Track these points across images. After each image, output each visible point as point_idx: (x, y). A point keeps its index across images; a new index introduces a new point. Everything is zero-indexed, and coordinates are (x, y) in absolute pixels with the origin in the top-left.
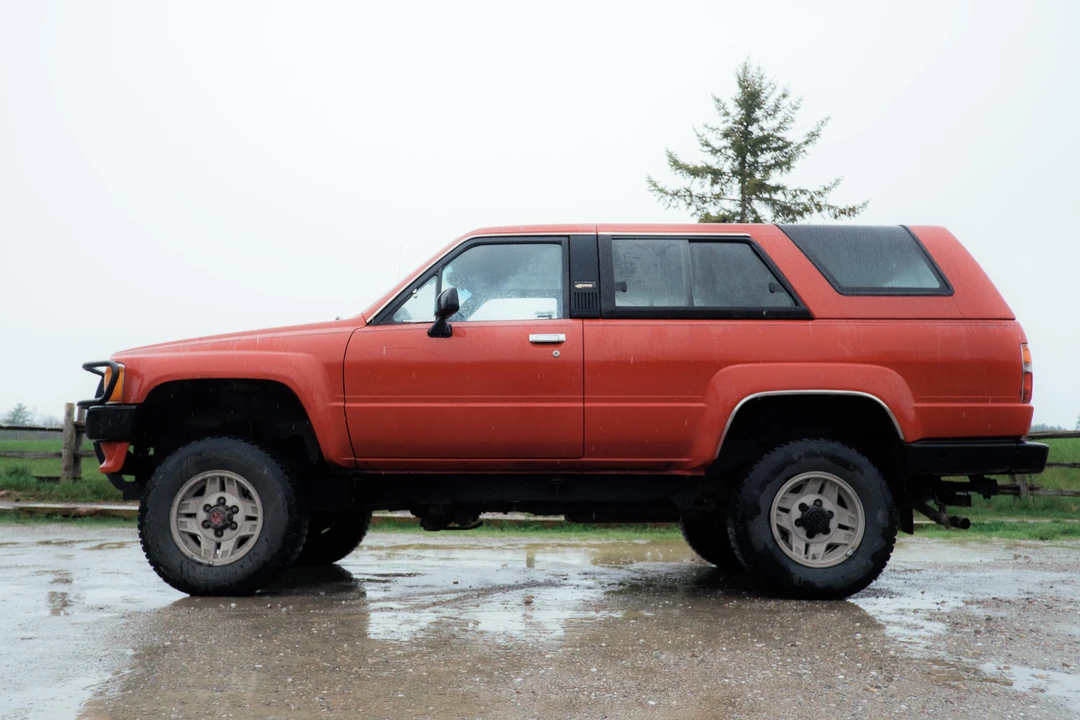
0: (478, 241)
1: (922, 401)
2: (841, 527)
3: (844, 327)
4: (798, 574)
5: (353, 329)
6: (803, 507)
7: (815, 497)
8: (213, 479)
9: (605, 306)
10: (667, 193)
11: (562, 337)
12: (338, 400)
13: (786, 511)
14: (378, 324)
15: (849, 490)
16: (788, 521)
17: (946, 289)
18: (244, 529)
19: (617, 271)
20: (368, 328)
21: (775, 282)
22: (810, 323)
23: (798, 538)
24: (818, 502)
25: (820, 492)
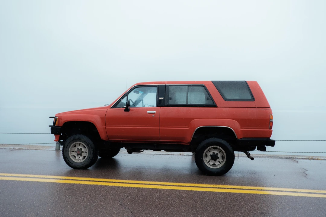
0: (137, 86)
1: (243, 128)
3: (225, 109)
5: (107, 109)
9: (166, 104)
11: (155, 112)
12: (104, 126)
14: (113, 108)
17: (253, 99)
19: (170, 95)
20: (111, 109)
21: (209, 97)
22: (216, 108)
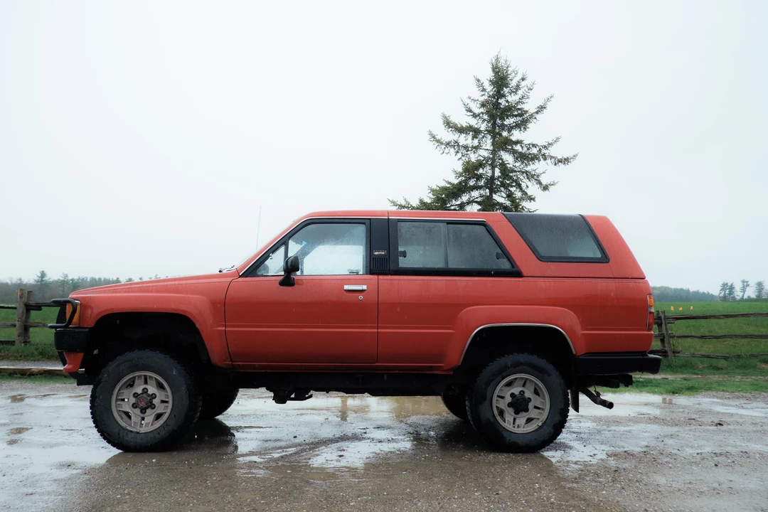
0: (313, 221)
1: (587, 329)
2: (536, 407)
3: (542, 282)
4: (509, 438)
5: (230, 279)
6: (512, 395)
7: (520, 389)
8: (140, 377)
9: (392, 267)
10: (442, 143)
11: (365, 287)
12: (221, 326)
13: (503, 398)
14: (246, 277)
15: (541, 385)
16: (503, 404)
17: (605, 259)
18: (160, 408)
19: (400, 245)
20: (240, 279)
21: (500, 252)
22: (520, 279)
23: (509, 414)
24: (522, 393)
25: (524, 386)
